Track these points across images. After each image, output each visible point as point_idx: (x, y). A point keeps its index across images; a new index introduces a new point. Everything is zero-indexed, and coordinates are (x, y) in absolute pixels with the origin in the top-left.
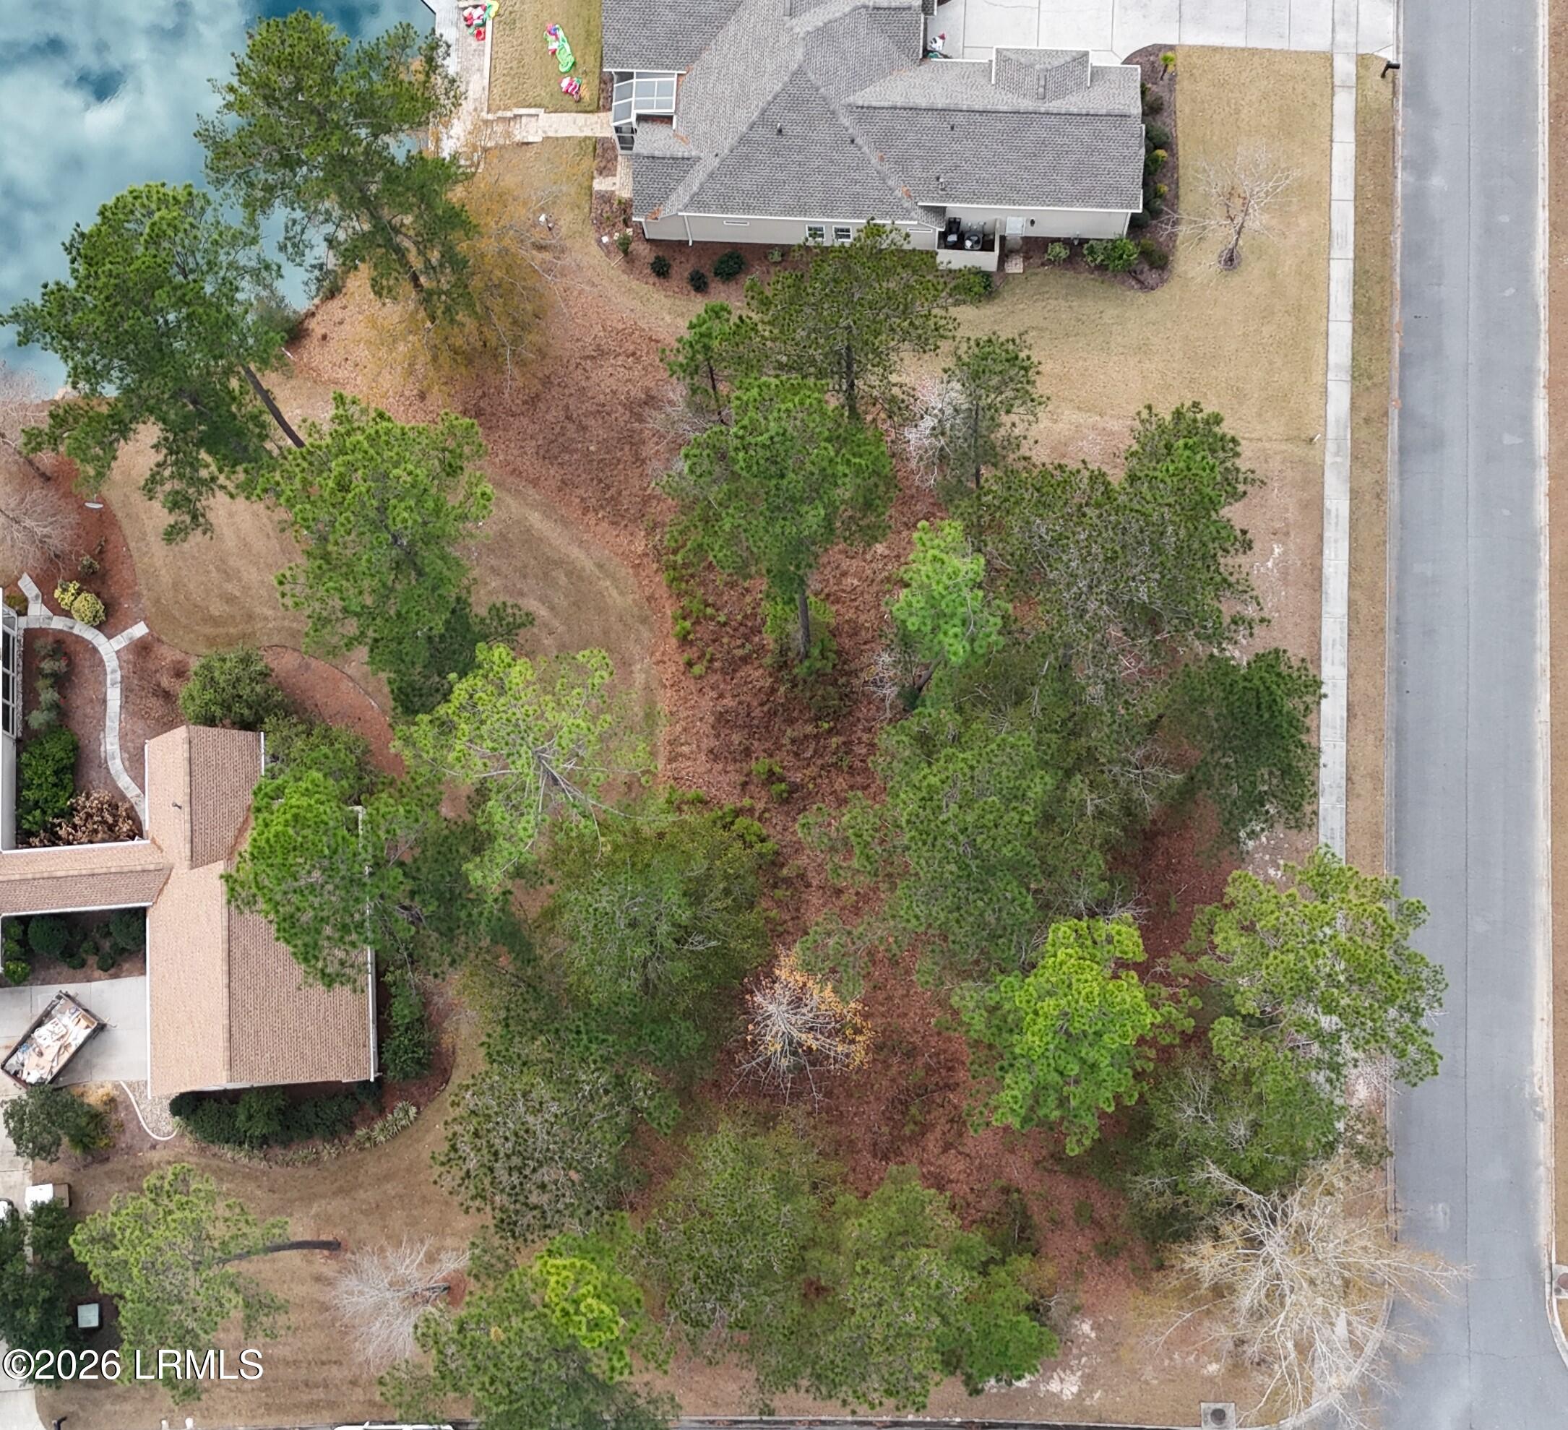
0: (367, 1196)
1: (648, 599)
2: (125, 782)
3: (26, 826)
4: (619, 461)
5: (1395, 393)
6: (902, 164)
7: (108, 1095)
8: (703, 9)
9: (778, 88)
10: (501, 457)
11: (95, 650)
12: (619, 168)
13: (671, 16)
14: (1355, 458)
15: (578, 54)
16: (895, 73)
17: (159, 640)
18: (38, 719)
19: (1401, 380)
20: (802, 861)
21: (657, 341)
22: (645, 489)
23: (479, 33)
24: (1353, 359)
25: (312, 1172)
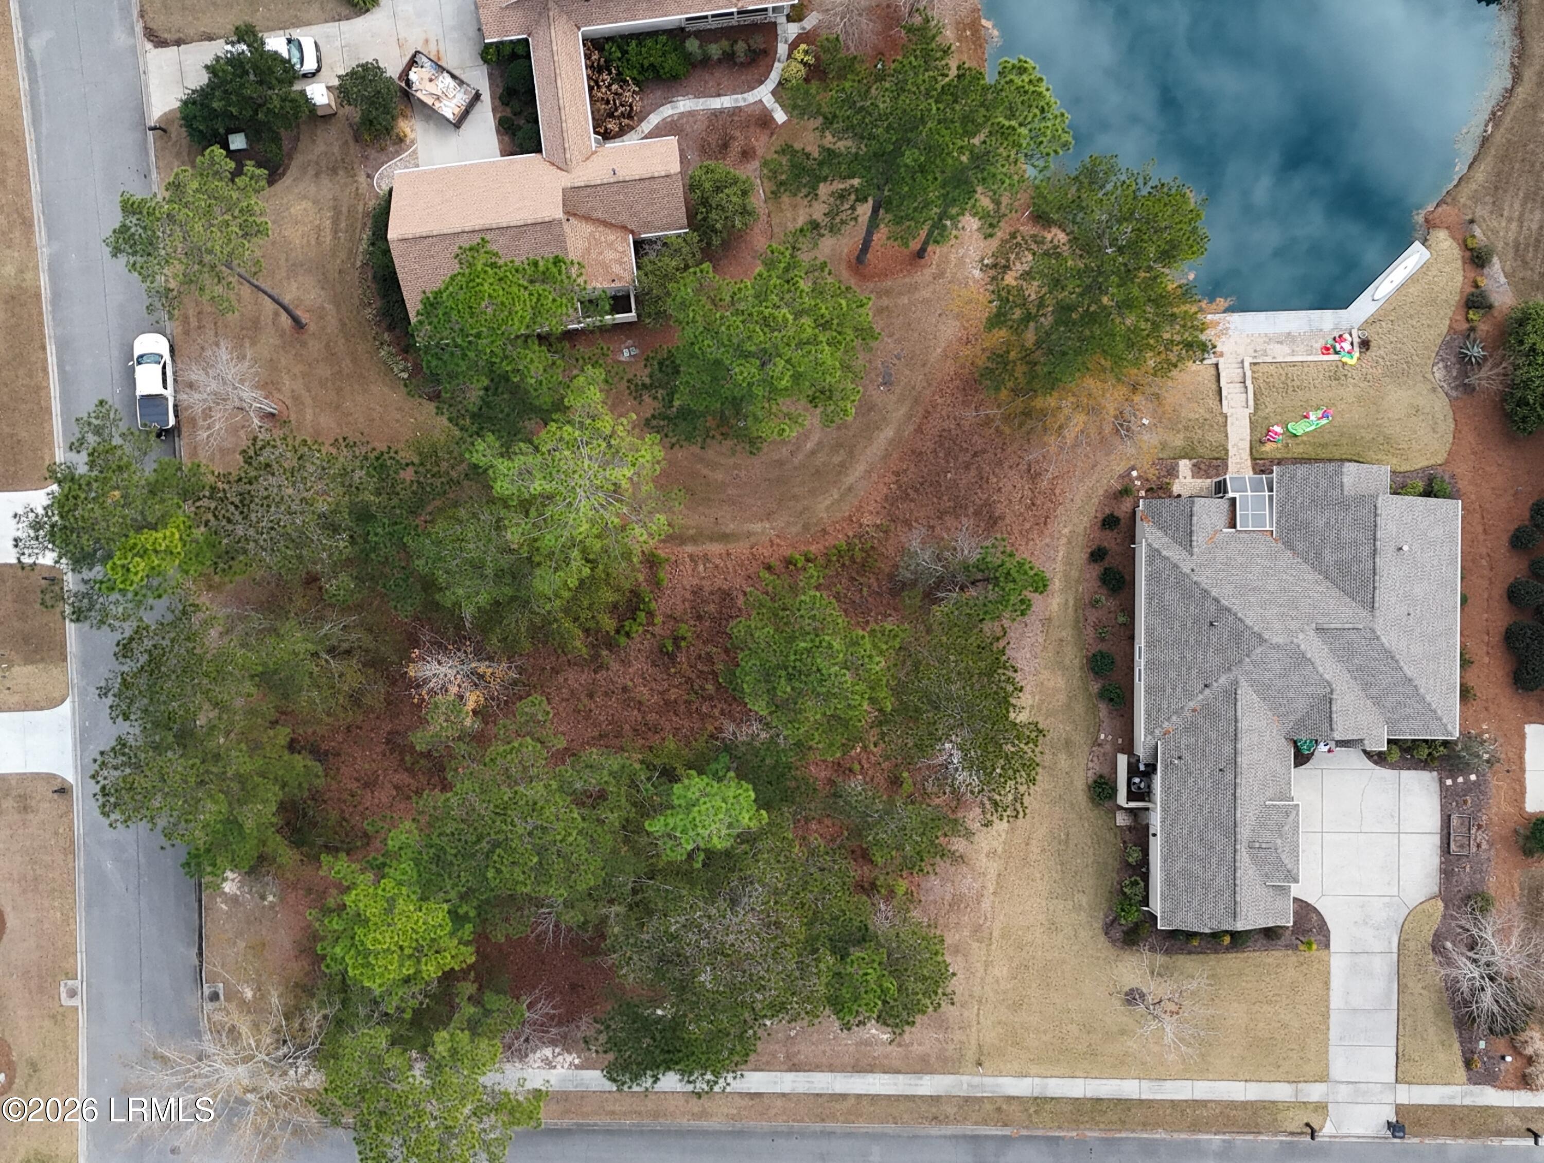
0: (341, 346)
1: (824, 530)
2: (654, 120)
3: (607, 47)
4: (940, 498)
5: (1024, 1132)
6: (1191, 728)
7: (405, 136)
8: (1327, 551)
9: (1249, 622)
10: (939, 401)
11: (762, 82)
12: (1200, 481)
13: (1321, 523)
14: (967, 1099)
15: (1305, 438)
16: (1276, 718)
17: (772, 134)
18: (692, 45)
19: (1036, 1137)
20: (615, 666)
21: (1045, 523)
22: (916, 521)
23: (1327, 349)
24: (1052, 1099)
25: (356, 301)
